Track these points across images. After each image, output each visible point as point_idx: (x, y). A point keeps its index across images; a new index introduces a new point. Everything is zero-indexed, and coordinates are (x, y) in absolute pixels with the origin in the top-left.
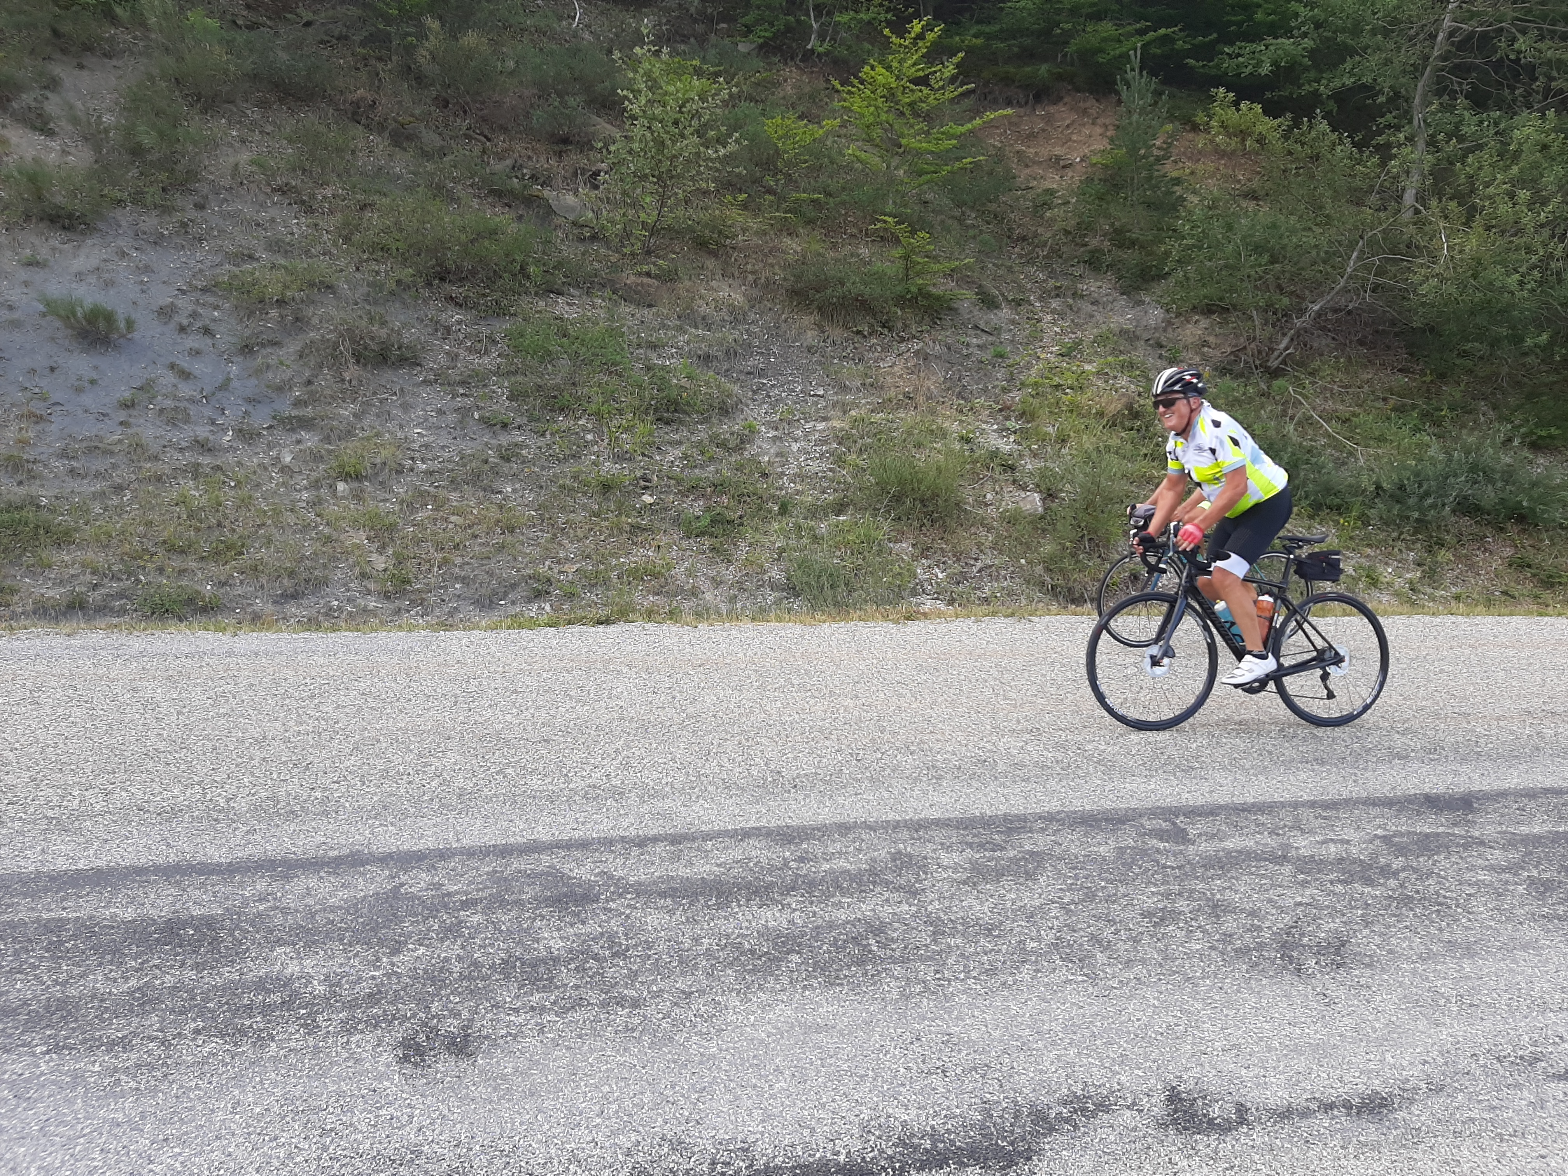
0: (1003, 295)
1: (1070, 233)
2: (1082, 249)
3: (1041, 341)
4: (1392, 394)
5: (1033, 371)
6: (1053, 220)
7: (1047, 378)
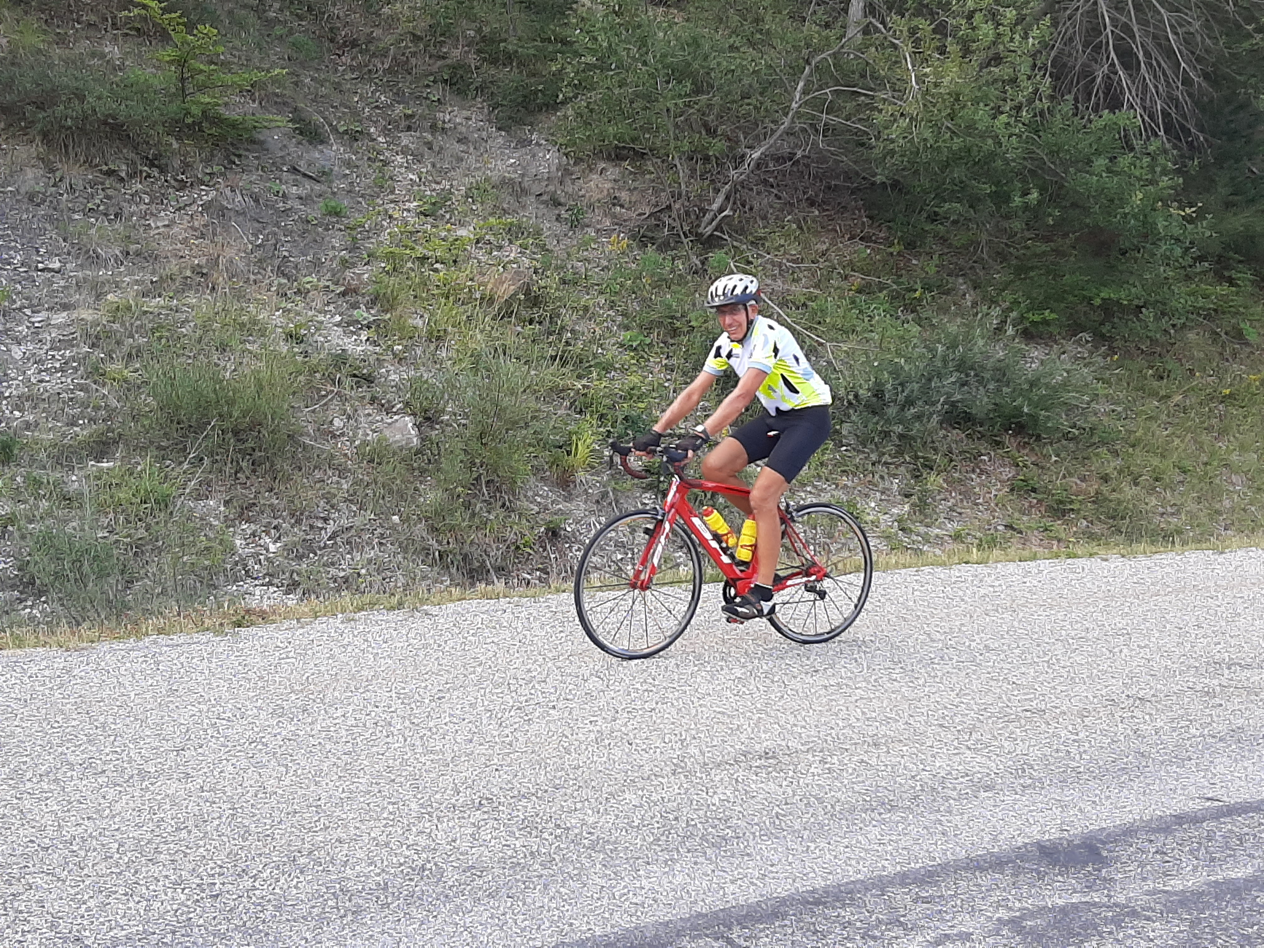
0: (331, 125)
1: (420, 38)
2: (439, 63)
3: (392, 192)
4: (854, 270)
5: (385, 236)
6: (393, 19)
7: (406, 247)
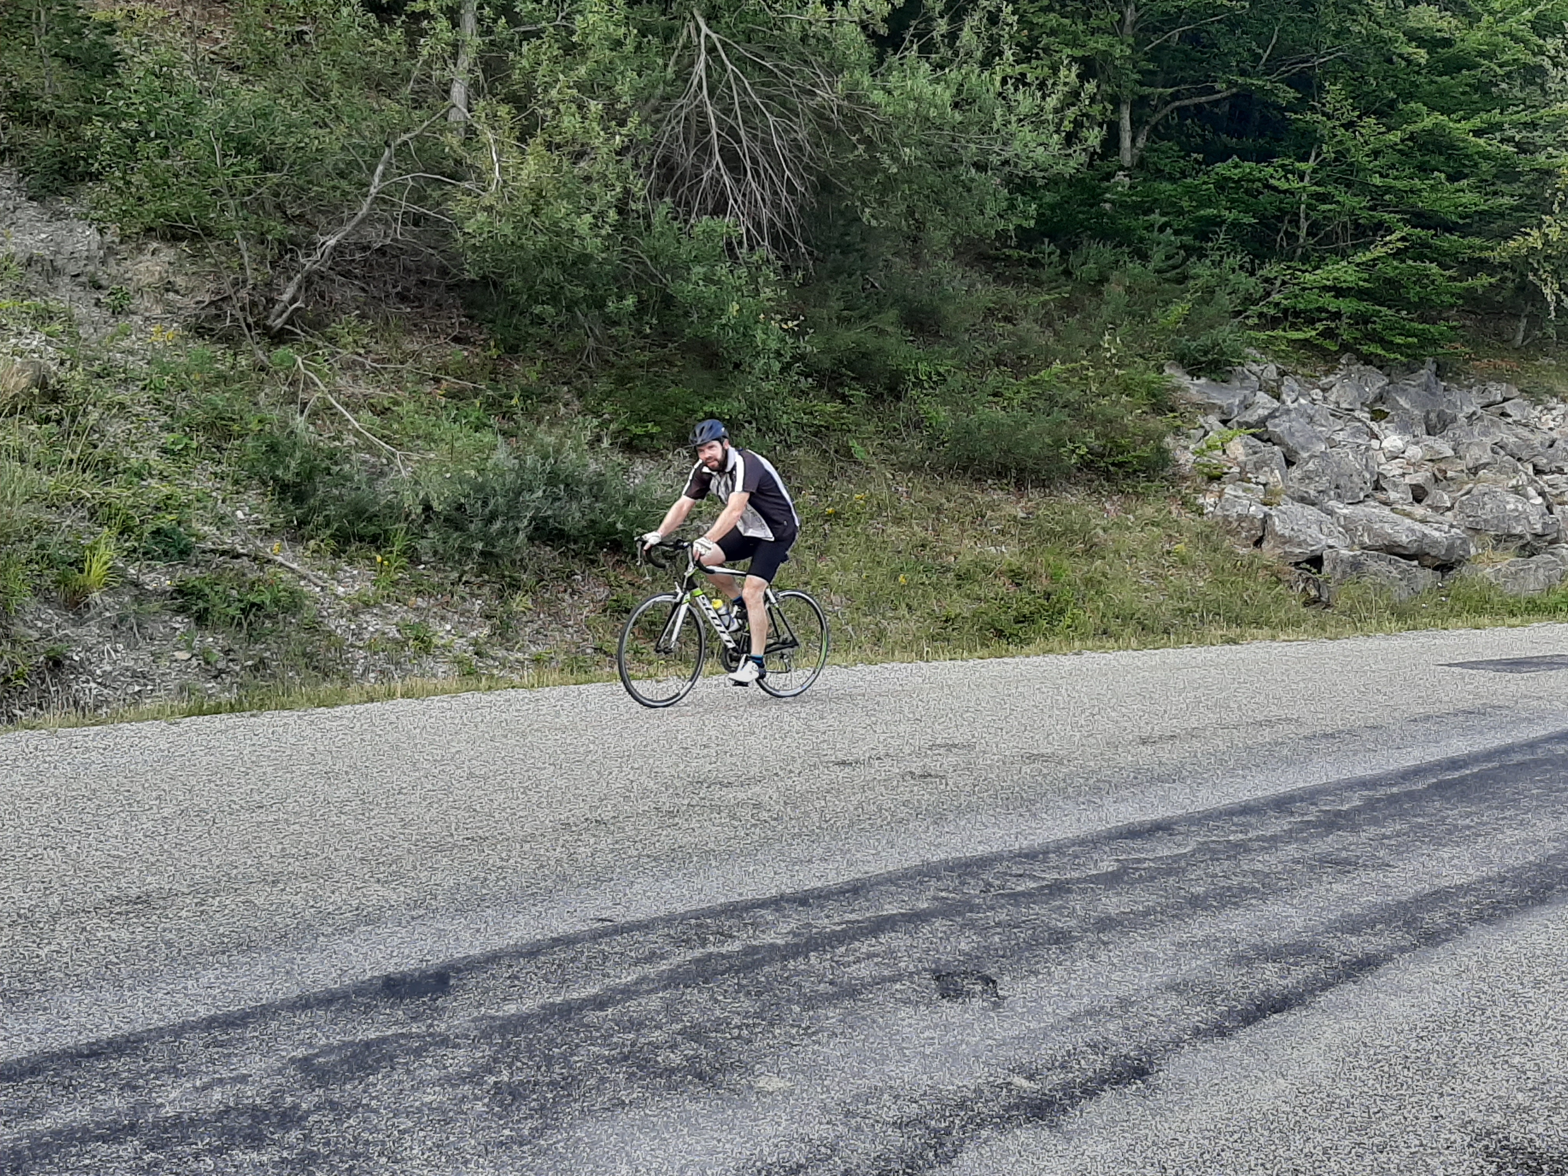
4: (447, 374)
